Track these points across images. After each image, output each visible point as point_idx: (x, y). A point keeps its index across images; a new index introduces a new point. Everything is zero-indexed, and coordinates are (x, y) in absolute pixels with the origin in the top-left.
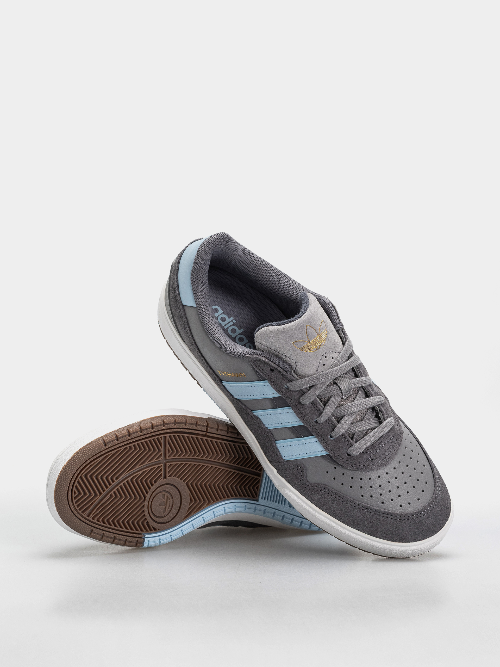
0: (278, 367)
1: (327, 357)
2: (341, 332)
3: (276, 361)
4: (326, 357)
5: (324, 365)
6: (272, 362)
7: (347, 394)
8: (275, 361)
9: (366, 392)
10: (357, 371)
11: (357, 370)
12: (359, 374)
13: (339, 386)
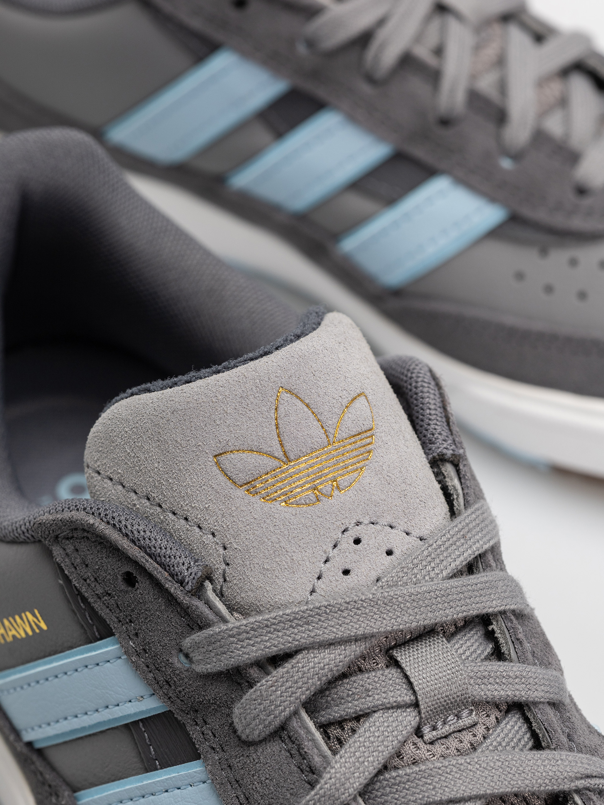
0: (147, 557)
1: (363, 542)
2: (449, 470)
3: (142, 533)
4: (357, 541)
5: (346, 572)
6: (127, 535)
7: (444, 723)
8: (135, 532)
9: (538, 731)
10: (505, 638)
11: (502, 633)
12: (509, 651)
13: (406, 677)
